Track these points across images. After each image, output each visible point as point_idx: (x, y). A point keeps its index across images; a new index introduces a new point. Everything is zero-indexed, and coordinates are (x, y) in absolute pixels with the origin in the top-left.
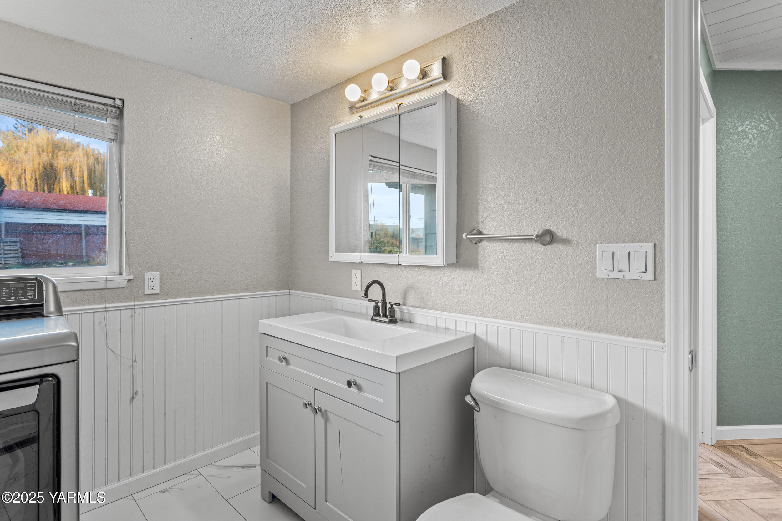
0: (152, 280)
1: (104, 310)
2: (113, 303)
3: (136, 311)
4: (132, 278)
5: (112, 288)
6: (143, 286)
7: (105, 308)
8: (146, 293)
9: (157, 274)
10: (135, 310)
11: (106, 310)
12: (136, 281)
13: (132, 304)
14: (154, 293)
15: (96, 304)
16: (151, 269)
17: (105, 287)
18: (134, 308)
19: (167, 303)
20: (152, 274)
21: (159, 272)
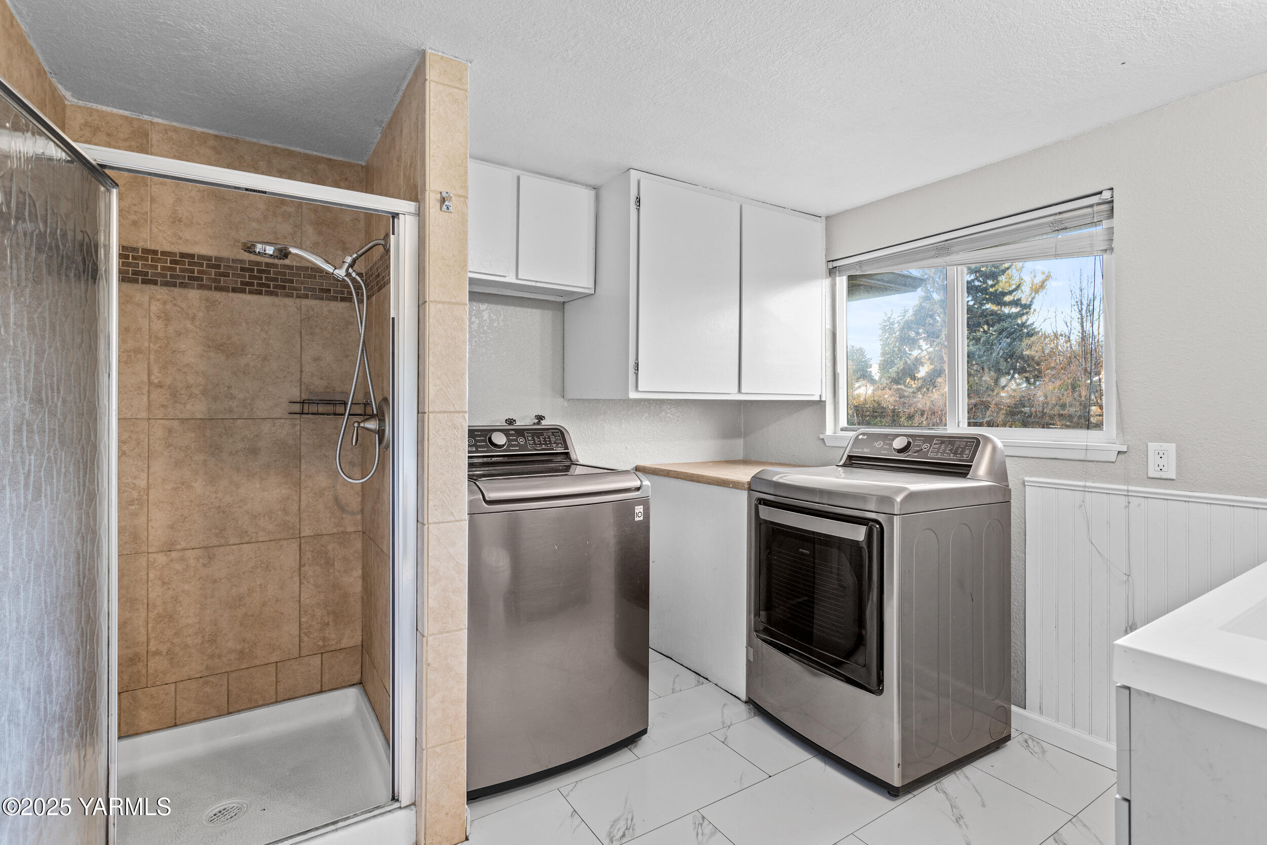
0: (1161, 455)
1: (1083, 489)
2: (1099, 482)
3: (1131, 499)
4: (1125, 450)
5: (1098, 461)
6: (1146, 464)
7: (1085, 487)
8: (1150, 475)
9: (1171, 448)
10: (1130, 497)
11: (1085, 490)
12: (1134, 454)
13: (1125, 488)
14: (1164, 477)
15: (1076, 480)
16: (1161, 439)
17: (1085, 459)
18: (1128, 496)
19: (1190, 497)
20: (1161, 446)
21: (1175, 444)
